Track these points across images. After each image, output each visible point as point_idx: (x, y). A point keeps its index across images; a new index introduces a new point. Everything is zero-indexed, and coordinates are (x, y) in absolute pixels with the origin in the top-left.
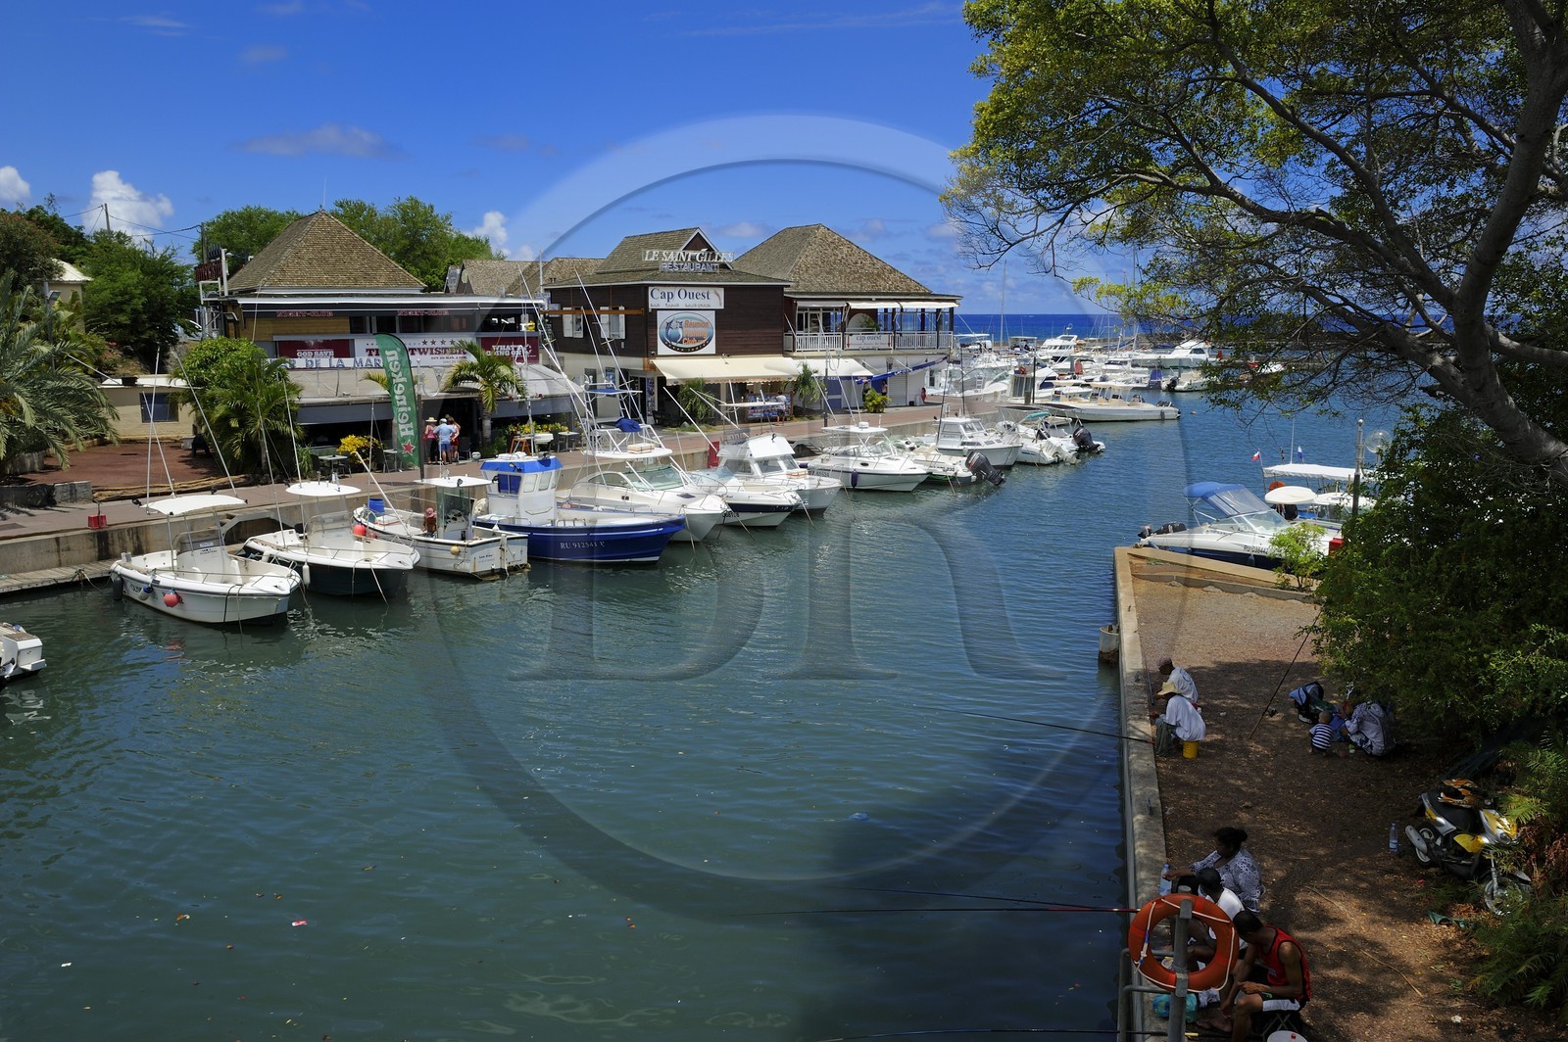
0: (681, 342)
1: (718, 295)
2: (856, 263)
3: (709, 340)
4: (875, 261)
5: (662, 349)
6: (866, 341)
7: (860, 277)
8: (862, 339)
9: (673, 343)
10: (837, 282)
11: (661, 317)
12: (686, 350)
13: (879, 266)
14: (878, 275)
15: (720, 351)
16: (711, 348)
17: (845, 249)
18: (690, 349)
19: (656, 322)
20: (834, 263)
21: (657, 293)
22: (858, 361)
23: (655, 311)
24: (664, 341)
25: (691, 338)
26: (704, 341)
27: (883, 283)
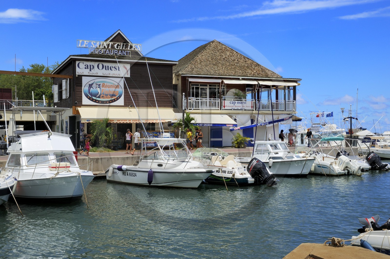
0: (99, 97)
1: (126, 68)
2: (234, 60)
3: (120, 97)
4: (247, 60)
5: (85, 100)
6: (236, 104)
7: (235, 68)
8: (234, 103)
9: (94, 98)
10: (219, 70)
11: (85, 81)
12: (103, 102)
13: (249, 62)
14: (248, 67)
15: (128, 104)
16: (121, 102)
17: (228, 53)
18: (106, 102)
19: (82, 83)
20: (220, 60)
21: (82, 65)
22: (231, 117)
23: (80, 77)
24: (87, 96)
25: (107, 95)
26: (115, 97)
27: (250, 71)
